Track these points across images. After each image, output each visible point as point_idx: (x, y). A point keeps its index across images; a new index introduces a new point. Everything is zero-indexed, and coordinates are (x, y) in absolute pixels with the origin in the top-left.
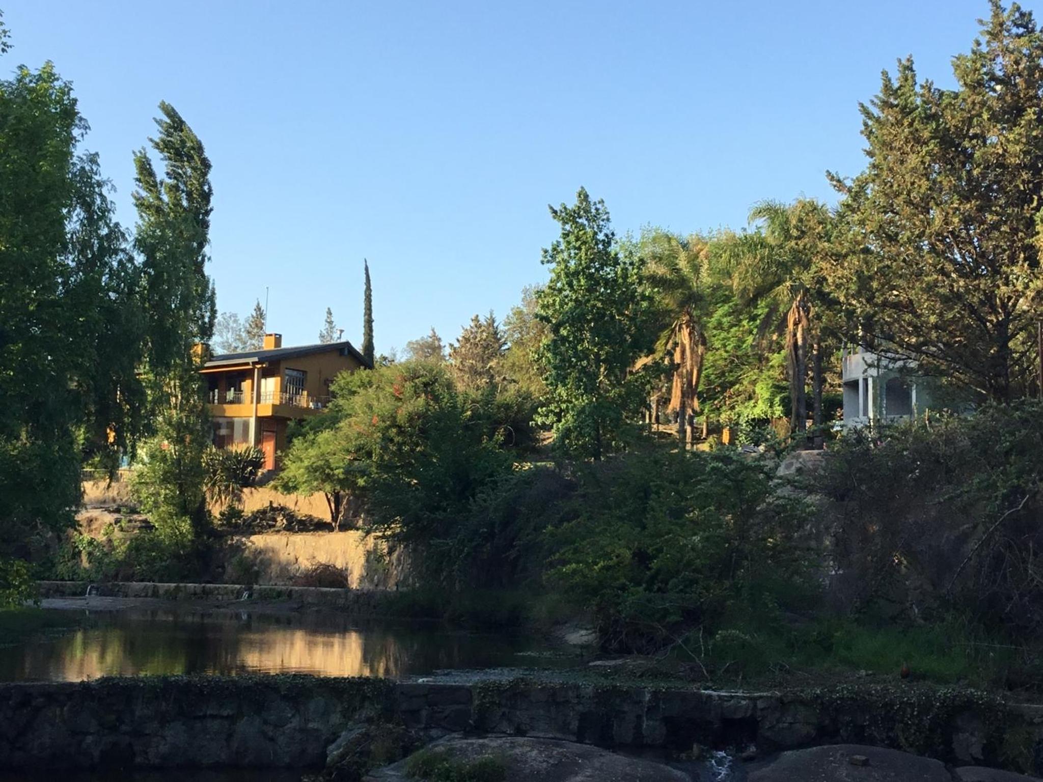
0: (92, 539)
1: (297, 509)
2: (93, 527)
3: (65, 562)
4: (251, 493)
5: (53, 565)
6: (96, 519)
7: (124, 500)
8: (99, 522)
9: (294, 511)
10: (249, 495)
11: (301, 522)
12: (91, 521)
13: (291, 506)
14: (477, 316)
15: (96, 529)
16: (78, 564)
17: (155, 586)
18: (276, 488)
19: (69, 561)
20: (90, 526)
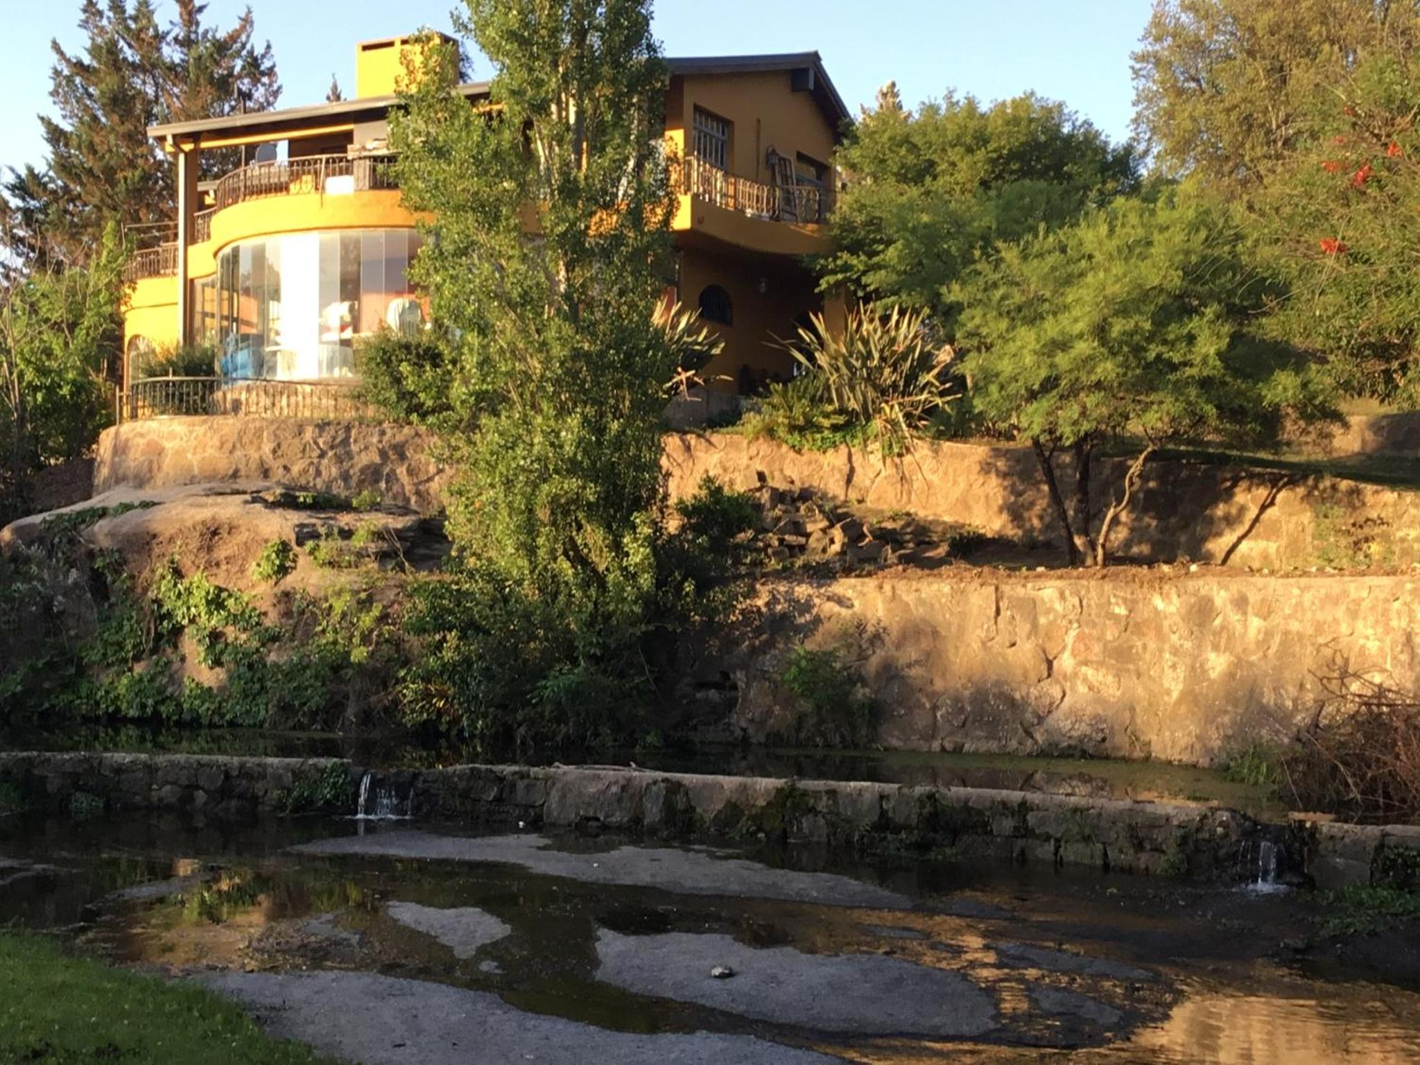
0: (221, 590)
1: (853, 495)
2: (221, 553)
3: (125, 661)
4: (688, 448)
5: (81, 671)
6: (231, 529)
7: (295, 469)
8: (242, 537)
9: (846, 502)
10: (679, 455)
11: (884, 536)
12: (215, 533)
13: (835, 487)
14: (893, 85)
15: (228, 560)
16: (169, 672)
17: (675, 788)
18: (770, 432)
19: (137, 658)
20: (210, 549)
